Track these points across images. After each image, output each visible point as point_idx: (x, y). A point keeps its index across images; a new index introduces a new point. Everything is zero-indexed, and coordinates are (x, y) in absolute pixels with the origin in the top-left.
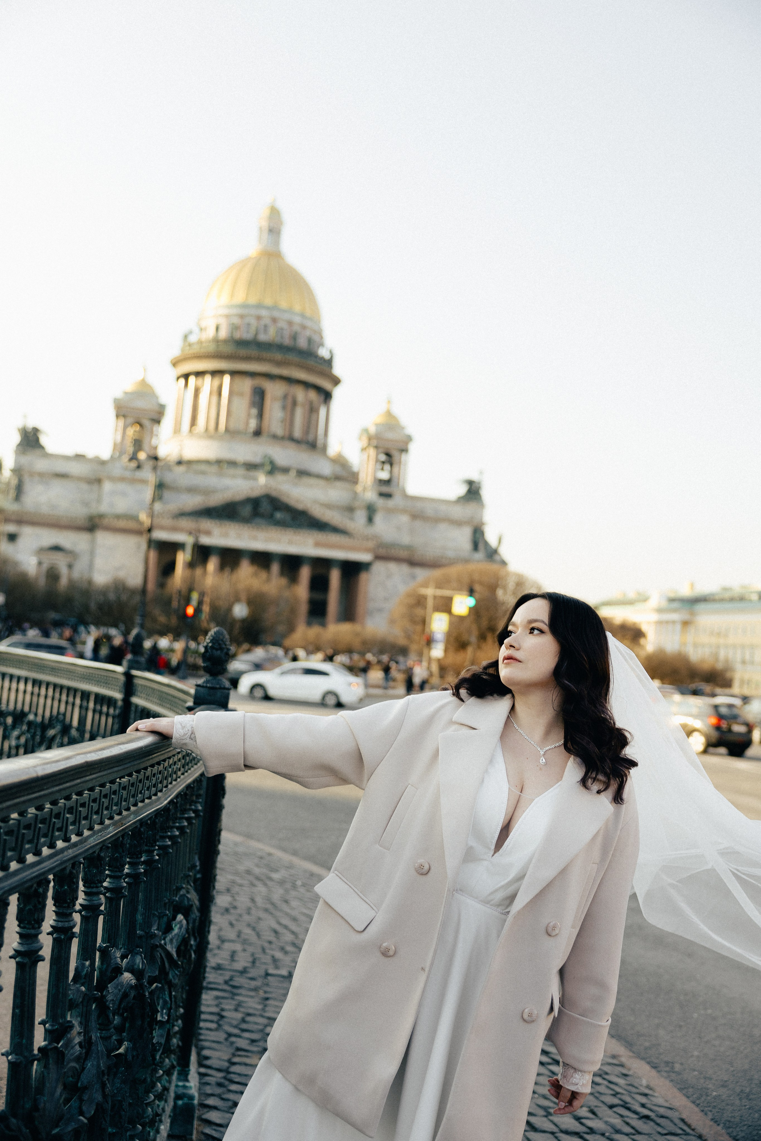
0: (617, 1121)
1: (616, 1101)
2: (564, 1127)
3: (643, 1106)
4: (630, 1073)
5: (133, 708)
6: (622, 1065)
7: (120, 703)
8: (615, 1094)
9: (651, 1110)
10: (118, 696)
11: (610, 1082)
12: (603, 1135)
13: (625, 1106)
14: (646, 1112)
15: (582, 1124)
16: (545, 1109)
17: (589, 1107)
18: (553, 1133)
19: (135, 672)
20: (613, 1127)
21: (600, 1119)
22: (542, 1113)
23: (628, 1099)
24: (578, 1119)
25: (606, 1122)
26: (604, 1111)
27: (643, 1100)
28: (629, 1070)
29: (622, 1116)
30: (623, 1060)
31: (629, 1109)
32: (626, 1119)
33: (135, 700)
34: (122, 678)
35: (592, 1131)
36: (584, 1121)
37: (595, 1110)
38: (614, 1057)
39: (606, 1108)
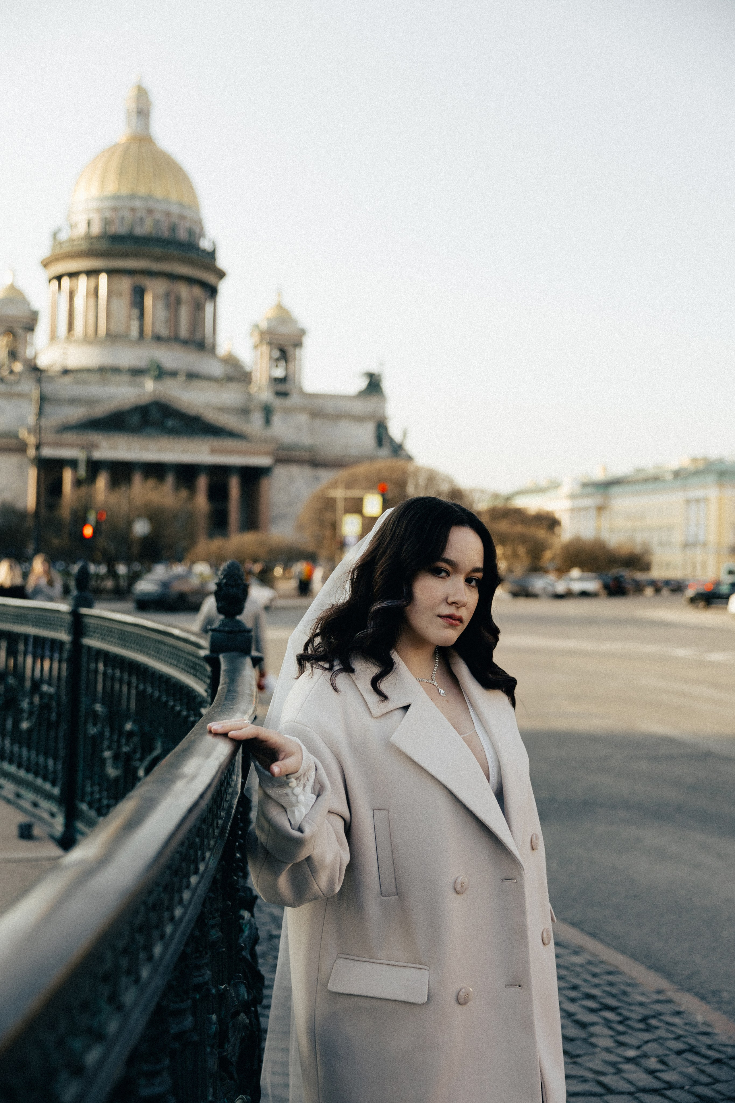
0: (691, 1070)
1: (679, 1046)
2: (641, 1084)
3: (710, 1047)
4: (682, 1009)
5: (84, 651)
6: (669, 1001)
7: (67, 647)
8: (678, 1038)
9: (720, 1052)
10: (64, 637)
11: (668, 1023)
12: (682, 1088)
13: (692, 1050)
14: (716, 1055)
15: (658, 1078)
16: (614, 1064)
17: (658, 1057)
18: (631, 1094)
19: (84, 611)
20: (689, 1077)
21: (674, 1070)
22: (611, 1070)
23: (692, 1041)
24: (651, 1072)
25: (681, 1073)
26: (673, 1060)
27: (708, 1041)
28: (680, 1005)
29: (693, 1063)
30: (671, 994)
31: (697, 1053)
32: (700, 1066)
33: (87, 641)
34: (69, 618)
35: (670, 1086)
36: (659, 1074)
37: (666, 1059)
38: (659, 992)
39: (673, 1056)
